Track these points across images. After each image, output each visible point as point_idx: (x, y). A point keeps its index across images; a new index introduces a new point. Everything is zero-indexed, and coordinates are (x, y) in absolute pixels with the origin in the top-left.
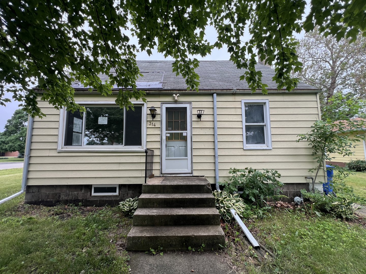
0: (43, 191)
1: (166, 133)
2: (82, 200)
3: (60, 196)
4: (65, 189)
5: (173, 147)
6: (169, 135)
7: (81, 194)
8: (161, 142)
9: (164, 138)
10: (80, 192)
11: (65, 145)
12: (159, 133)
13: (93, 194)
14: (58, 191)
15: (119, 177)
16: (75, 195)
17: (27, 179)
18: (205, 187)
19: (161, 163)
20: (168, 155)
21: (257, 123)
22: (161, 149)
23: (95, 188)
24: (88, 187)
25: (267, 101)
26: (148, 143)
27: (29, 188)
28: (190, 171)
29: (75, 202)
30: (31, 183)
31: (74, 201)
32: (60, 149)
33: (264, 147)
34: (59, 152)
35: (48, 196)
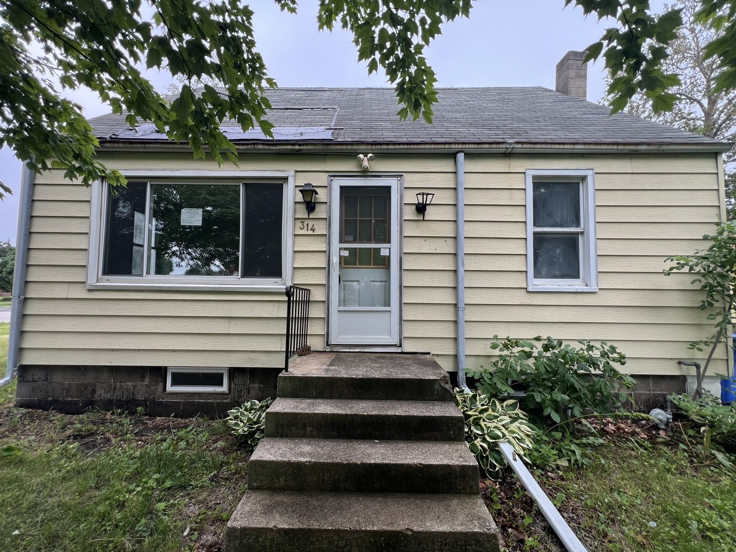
0: (57, 378)
1: (341, 249)
2: (145, 401)
3: (94, 391)
4: (105, 376)
5: (356, 283)
6: (346, 253)
7: (141, 388)
8: (328, 269)
9: (335, 260)
10: (139, 383)
11: (104, 273)
12: (323, 247)
13: (170, 388)
14: (89, 379)
15: (229, 351)
16: (128, 390)
17: (20, 351)
18: (437, 386)
19: (327, 320)
20: (343, 301)
21: (562, 226)
22: (327, 286)
23: (174, 375)
24: (159, 372)
25: (589, 173)
26: (297, 271)
27: (24, 371)
28: (396, 342)
29: (128, 406)
30: (29, 359)
31: (127, 402)
32: (92, 281)
33: (577, 287)
34: (90, 290)
35: (68, 390)
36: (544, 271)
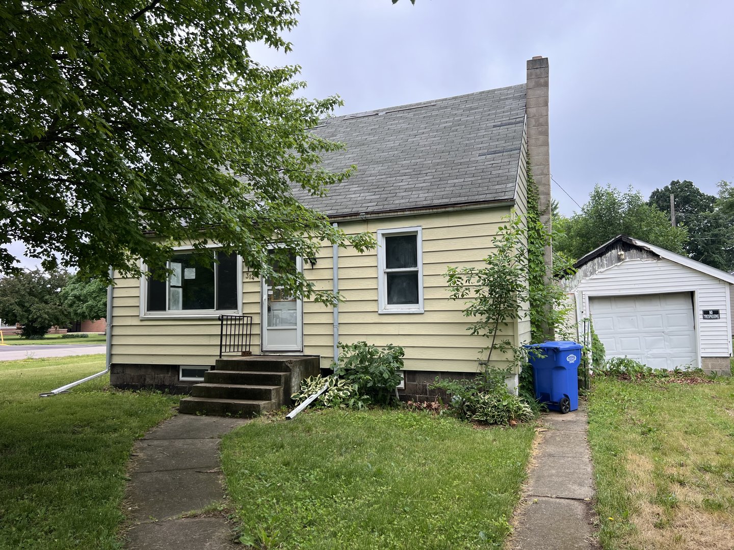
0: (128, 371)
1: (268, 290)
2: (169, 386)
3: (145, 379)
4: (150, 371)
5: (280, 311)
6: (271, 293)
7: (167, 378)
8: (262, 303)
9: (265, 297)
10: (166, 375)
11: (148, 310)
12: (258, 289)
13: (181, 378)
14: (142, 372)
15: (210, 356)
16: (161, 379)
17: (111, 355)
19: (261, 335)
20: (269, 325)
21: (405, 267)
22: (261, 314)
23: (183, 370)
24: (175, 368)
25: (419, 229)
26: (245, 305)
27: (113, 367)
28: (299, 348)
29: (161, 387)
30: (116, 360)
31: (161, 386)
32: (142, 316)
34: (141, 320)
35: (132, 378)
36: (395, 299)
